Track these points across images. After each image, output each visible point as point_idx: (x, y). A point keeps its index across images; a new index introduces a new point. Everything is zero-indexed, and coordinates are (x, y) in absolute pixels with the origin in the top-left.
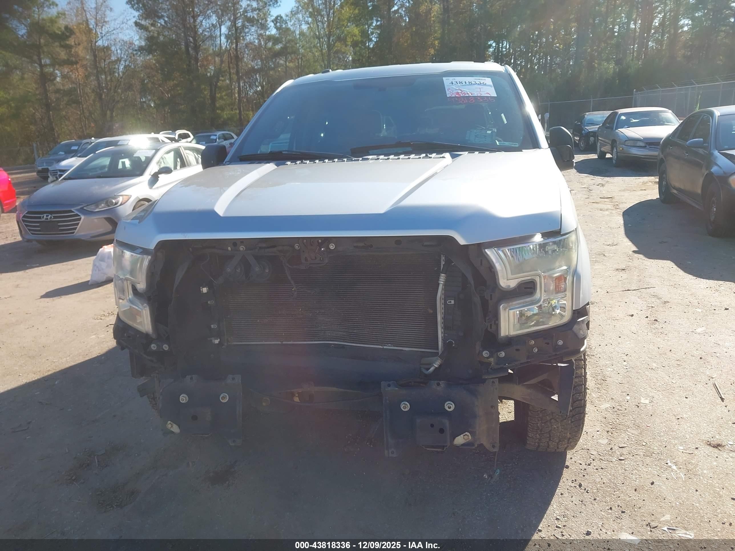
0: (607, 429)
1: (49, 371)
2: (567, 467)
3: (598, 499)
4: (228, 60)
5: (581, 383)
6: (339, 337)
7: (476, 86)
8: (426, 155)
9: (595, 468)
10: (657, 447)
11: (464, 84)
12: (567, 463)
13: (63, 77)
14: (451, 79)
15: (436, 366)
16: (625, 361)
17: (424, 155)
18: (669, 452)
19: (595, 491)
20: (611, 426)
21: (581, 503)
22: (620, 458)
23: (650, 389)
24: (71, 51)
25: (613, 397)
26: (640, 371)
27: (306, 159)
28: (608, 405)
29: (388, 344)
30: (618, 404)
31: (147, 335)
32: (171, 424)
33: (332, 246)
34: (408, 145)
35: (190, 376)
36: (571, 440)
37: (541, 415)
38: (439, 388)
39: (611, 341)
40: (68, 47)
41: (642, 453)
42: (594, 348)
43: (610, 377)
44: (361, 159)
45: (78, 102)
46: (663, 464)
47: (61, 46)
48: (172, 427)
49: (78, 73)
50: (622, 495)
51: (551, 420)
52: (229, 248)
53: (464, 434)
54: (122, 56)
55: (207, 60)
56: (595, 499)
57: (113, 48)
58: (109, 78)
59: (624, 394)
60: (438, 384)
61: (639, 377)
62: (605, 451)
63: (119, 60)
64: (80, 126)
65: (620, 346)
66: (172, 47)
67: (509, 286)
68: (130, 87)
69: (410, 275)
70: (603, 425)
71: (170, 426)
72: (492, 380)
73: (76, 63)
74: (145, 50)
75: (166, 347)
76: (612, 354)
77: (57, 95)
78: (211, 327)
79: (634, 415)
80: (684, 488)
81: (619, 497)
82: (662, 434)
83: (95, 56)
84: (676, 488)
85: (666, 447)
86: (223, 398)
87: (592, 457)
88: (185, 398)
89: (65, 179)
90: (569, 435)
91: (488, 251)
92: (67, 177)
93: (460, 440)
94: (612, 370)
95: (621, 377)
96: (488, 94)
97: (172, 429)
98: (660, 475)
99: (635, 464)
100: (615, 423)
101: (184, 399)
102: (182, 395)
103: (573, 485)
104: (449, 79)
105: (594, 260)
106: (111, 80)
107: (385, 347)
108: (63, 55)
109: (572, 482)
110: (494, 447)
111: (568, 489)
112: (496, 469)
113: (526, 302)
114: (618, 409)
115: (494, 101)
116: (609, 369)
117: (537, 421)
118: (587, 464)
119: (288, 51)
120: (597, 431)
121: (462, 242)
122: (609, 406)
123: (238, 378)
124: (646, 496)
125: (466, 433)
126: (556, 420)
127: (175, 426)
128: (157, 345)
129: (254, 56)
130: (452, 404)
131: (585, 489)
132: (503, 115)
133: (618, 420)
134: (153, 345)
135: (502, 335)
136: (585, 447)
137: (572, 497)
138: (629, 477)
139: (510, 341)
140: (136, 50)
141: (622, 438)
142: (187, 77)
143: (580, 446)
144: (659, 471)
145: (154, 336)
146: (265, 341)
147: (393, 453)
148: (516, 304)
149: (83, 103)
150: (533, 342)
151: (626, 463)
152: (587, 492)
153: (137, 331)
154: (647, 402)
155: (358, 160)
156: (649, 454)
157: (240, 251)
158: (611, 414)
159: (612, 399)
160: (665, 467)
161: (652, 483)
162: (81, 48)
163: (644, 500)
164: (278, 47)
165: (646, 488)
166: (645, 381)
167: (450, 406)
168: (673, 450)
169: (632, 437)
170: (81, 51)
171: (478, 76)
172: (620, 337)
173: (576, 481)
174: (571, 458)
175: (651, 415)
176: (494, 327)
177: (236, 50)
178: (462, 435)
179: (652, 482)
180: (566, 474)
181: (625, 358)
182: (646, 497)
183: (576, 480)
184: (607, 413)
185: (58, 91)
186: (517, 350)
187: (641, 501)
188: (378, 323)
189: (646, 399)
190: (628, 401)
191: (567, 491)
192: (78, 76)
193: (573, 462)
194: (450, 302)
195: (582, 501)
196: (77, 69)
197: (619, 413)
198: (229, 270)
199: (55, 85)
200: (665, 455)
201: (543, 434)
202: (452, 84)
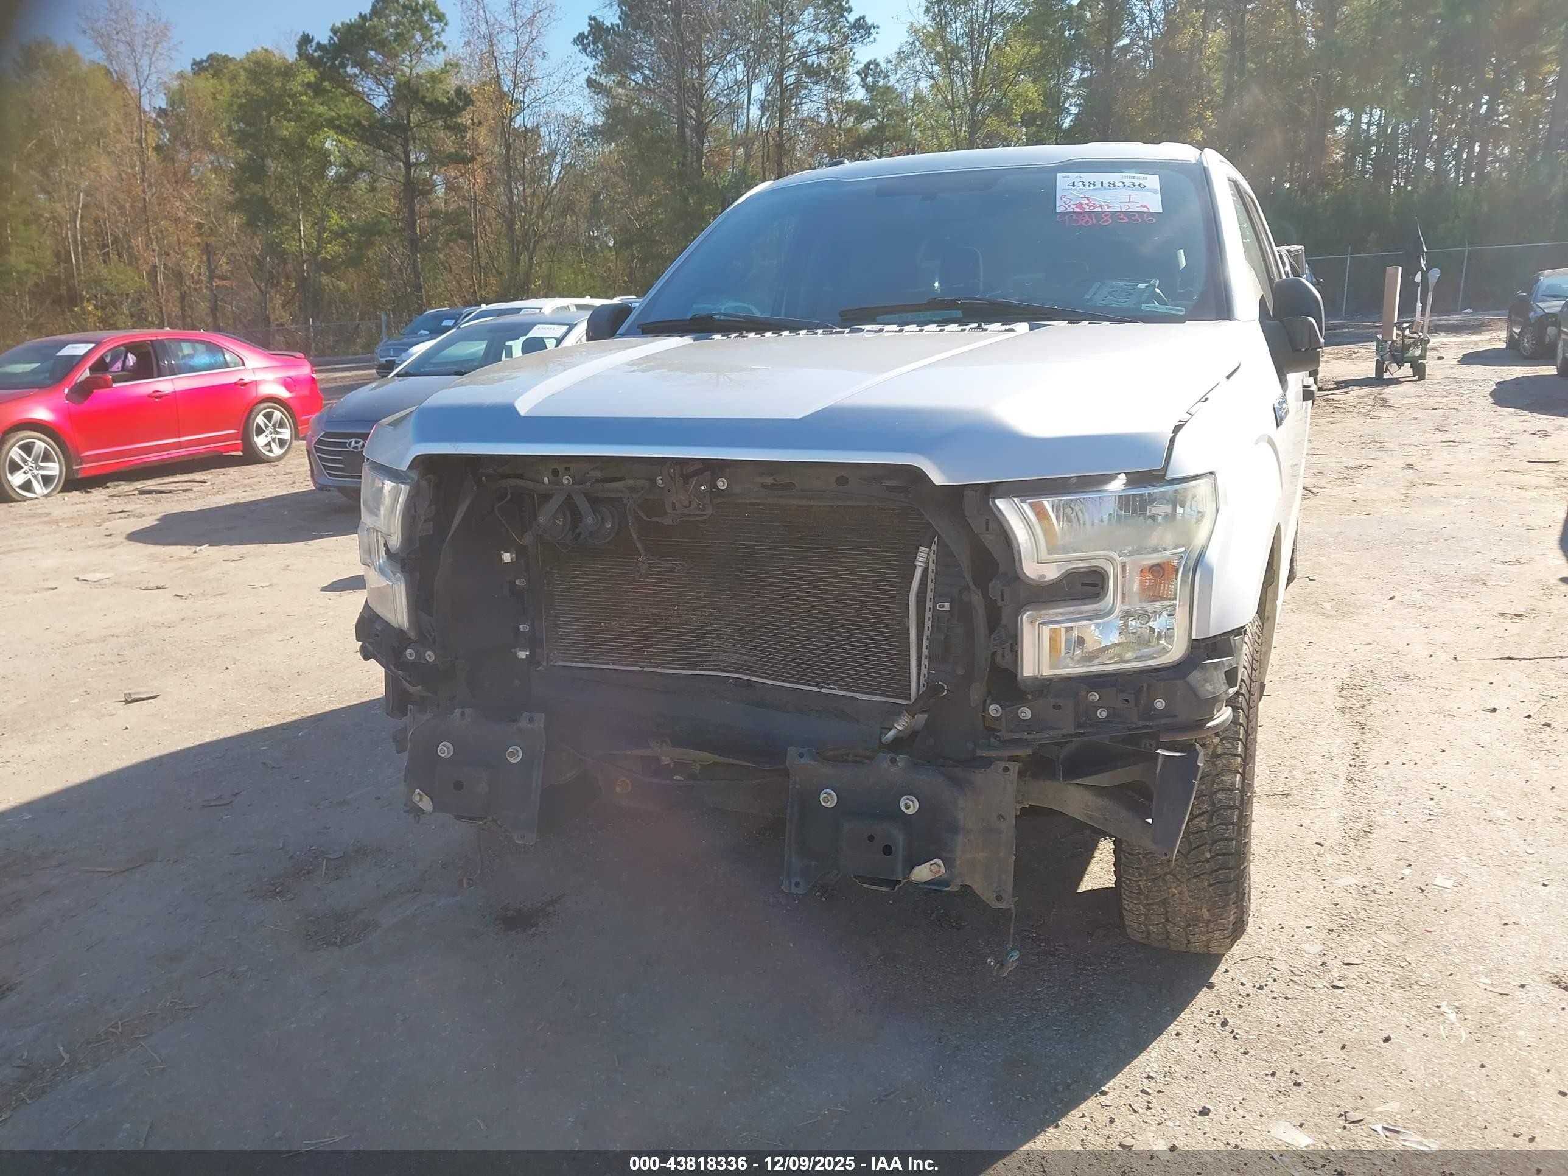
0: (1330, 926)
1: (294, 714)
2: (1211, 986)
3: (1252, 1052)
4: (761, 153)
5: (1231, 803)
6: (742, 665)
7: (1123, 191)
8: (980, 326)
9: (1273, 995)
10: (1430, 972)
11: (1098, 185)
12: (1213, 979)
13: (450, 187)
14: (1073, 177)
15: (900, 728)
16: (1432, 799)
17: (975, 325)
18: (1453, 985)
19: (1254, 1037)
20: (1343, 922)
21: (1212, 1055)
22: (1335, 984)
23: (1466, 859)
24: (463, 138)
25: (1372, 867)
26: (1459, 822)
27: (749, 331)
28: (1351, 880)
29: (829, 684)
30: (1377, 881)
31: (401, 632)
32: (421, 796)
33: (721, 484)
34: (950, 305)
35: (460, 710)
36: (1212, 925)
37: (1144, 864)
38: (893, 769)
39: (1417, 758)
40: (459, 129)
41: (1389, 981)
42: (1372, 766)
43: (1383, 828)
44: (848, 330)
45: (467, 236)
46: (1430, 1006)
47: (447, 127)
48: (421, 800)
49: (475, 179)
50: (1309, 1052)
51: (1166, 874)
52: (546, 480)
53: (932, 862)
54: (559, 146)
55: (721, 154)
56: (1246, 1053)
57: (543, 131)
58: (529, 191)
59: (1401, 863)
60: (893, 761)
61: (1453, 835)
62: (1308, 967)
63: (553, 154)
64: (469, 283)
65: (1434, 768)
66: (652, 128)
67: (1044, 576)
68: (569, 208)
69: (875, 551)
70: (1326, 917)
71: (417, 798)
72: (1004, 764)
73: (473, 159)
74: (601, 133)
75: (430, 656)
76: (1409, 783)
77: (434, 221)
78: (518, 628)
79: (1405, 907)
80: (1456, 1058)
81: (1301, 1055)
82: (1454, 950)
83: (508, 147)
84: (1438, 1055)
85: (1451, 974)
86: (513, 754)
87: (1275, 974)
88: (448, 748)
89: (398, 375)
90: (1205, 914)
91: (1001, 503)
92: (402, 372)
93: (923, 873)
94: (1395, 813)
95: (1410, 829)
96: (1145, 206)
97: (420, 805)
98: (1411, 1027)
99: (1364, 998)
100: (1354, 916)
101: (445, 750)
102: (443, 743)
103: (1210, 1020)
104: (1068, 177)
105: (1455, 591)
106: (534, 194)
107: (823, 690)
108: (449, 144)
109: (1210, 1016)
110: (999, 898)
111: (1195, 1027)
112: (1012, 949)
113: (1081, 612)
114: (1374, 891)
115: (1154, 221)
116: (1388, 812)
117: (1136, 874)
118: (1258, 986)
119: (887, 134)
120: (1308, 927)
121: (938, 478)
122: (1356, 882)
123: (540, 720)
124: (1361, 1061)
125: (937, 860)
126: (1175, 876)
127: (426, 798)
128: (417, 652)
129: (816, 146)
130: (912, 801)
131: (1233, 1031)
132: (1182, 251)
133: (1363, 912)
134: (408, 651)
135: (1025, 675)
136: (1267, 953)
137: (1198, 1042)
138: (1339, 1022)
139: (1044, 687)
140: (584, 135)
141: (1356, 947)
142: (678, 188)
143: (1257, 951)
144: (1412, 1018)
145: (412, 635)
146: (614, 664)
147: (797, 884)
148: (1056, 615)
149: (479, 238)
150: (1095, 697)
151: (1344, 994)
152: (1235, 1038)
153: (387, 625)
154: (1449, 884)
155: (843, 332)
156: (1405, 984)
157: (563, 484)
158: (1353, 898)
159: (1369, 869)
160: (1431, 1012)
161: (1387, 1040)
162: (484, 130)
163: (1353, 1068)
164: (867, 125)
165: (1370, 1047)
166: (1463, 843)
167: (910, 806)
168: (1466, 983)
169: (1382, 948)
170: (483, 137)
171: (1133, 170)
172: (1443, 751)
173: (1218, 1014)
174: (1227, 971)
175: (1446, 911)
176: (1009, 656)
177: (779, 132)
178: (928, 864)
179: (1386, 1036)
180: (1203, 999)
181: (1437, 793)
182: (1360, 1063)
183: (1219, 1011)
184: (1345, 894)
185: (434, 214)
186: (1057, 707)
187: (1346, 1069)
188: (813, 641)
189: (1449, 879)
190: (1403, 878)
191: (1192, 1029)
192: (474, 185)
193: (1228, 979)
194: (943, 606)
195: (1215, 1053)
196: (473, 172)
197: (1371, 898)
198: (541, 519)
199: (430, 203)
200: (1442, 990)
201: (1151, 904)
202: (1074, 186)
